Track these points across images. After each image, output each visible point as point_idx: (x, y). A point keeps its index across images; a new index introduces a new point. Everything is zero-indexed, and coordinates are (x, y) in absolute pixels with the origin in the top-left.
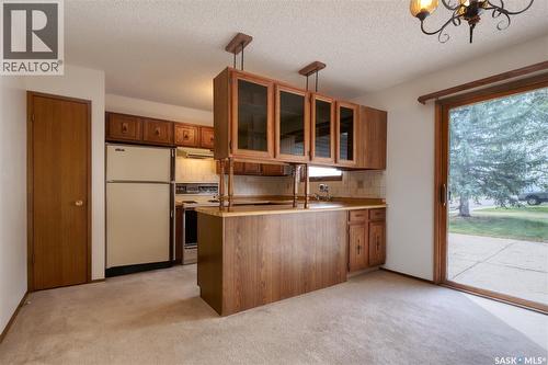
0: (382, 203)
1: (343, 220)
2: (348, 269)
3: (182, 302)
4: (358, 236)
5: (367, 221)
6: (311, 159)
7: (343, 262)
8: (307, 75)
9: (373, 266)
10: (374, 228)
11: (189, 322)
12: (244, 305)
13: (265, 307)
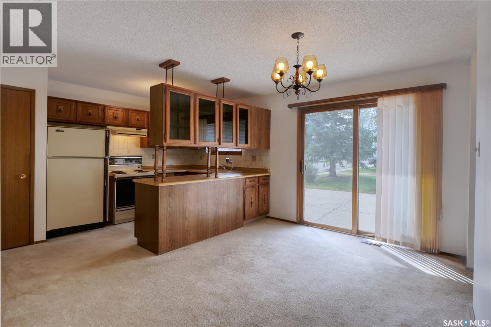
0: (267, 172)
1: (241, 184)
2: (245, 218)
3: (124, 250)
4: (251, 195)
5: (257, 185)
6: (219, 144)
7: (241, 214)
8: (217, 84)
9: (261, 215)
10: (262, 189)
11: (135, 261)
12: (172, 247)
13: (187, 247)
